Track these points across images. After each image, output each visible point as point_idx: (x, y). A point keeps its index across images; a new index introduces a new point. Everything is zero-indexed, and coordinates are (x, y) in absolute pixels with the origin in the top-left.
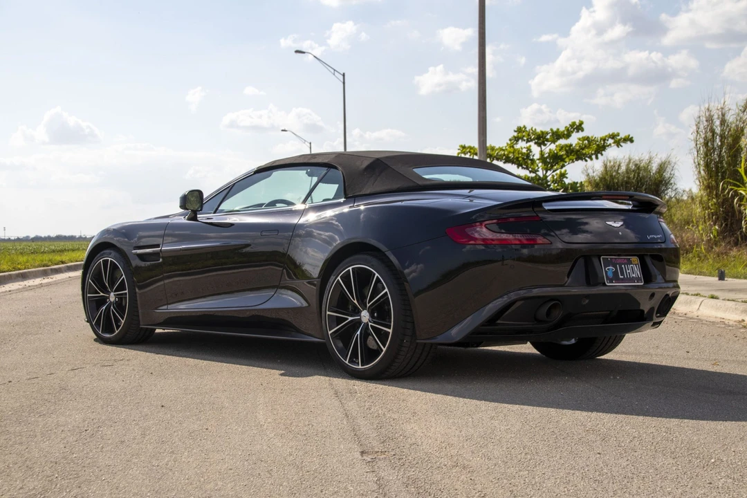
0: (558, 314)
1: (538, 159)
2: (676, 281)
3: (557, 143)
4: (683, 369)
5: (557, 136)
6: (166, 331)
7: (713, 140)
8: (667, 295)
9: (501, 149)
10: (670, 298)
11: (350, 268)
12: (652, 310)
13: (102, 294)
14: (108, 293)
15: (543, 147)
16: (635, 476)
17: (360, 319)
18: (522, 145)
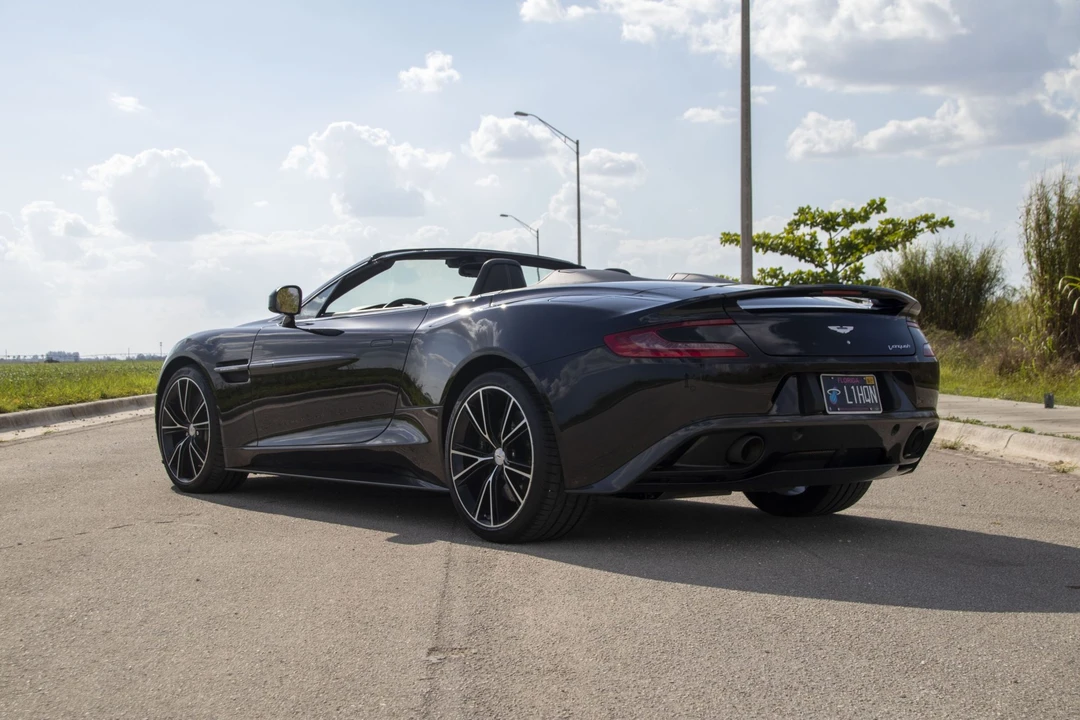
0: (758, 455)
1: (827, 250)
2: (933, 409)
3: (851, 229)
4: (945, 530)
5: (851, 218)
6: (258, 475)
7: (1048, 222)
8: (920, 428)
9: (778, 237)
10: (923, 432)
11: (480, 390)
12: (897, 447)
13: (179, 426)
14: (188, 424)
15: (833, 234)
16: (801, 686)
17: (493, 460)
18: (804, 231)
